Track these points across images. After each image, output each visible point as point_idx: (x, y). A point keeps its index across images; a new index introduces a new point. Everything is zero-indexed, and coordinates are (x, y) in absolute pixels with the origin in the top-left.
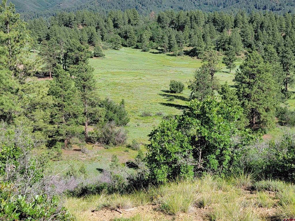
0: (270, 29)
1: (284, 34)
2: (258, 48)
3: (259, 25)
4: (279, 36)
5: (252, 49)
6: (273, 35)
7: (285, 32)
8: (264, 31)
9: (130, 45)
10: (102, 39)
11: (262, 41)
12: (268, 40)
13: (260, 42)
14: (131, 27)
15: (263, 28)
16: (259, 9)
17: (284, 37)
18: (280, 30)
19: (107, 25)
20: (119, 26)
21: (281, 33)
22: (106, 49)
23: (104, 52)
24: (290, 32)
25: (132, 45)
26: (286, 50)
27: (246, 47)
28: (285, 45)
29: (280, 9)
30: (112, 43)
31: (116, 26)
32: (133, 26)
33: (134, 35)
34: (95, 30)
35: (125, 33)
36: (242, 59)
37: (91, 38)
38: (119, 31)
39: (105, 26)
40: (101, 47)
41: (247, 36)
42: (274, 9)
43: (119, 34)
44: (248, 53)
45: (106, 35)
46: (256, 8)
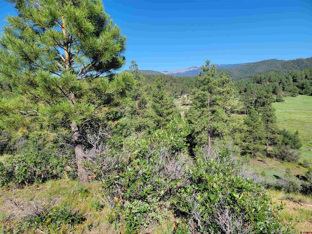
9: (306, 93)
10: (283, 90)
14: (308, 81)
19: (287, 80)
20: (298, 80)
22: (286, 96)
23: (284, 98)
25: (307, 93)
30: (290, 92)
31: (295, 81)
32: (309, 80)
33: (309, 86)
34: (278, 84)
35: (302, 85)
37: (274, 90)
38: (297, 84)
39: (286, 82)
40: (282, 95)
43: (297, 86)
45: (286, 87)
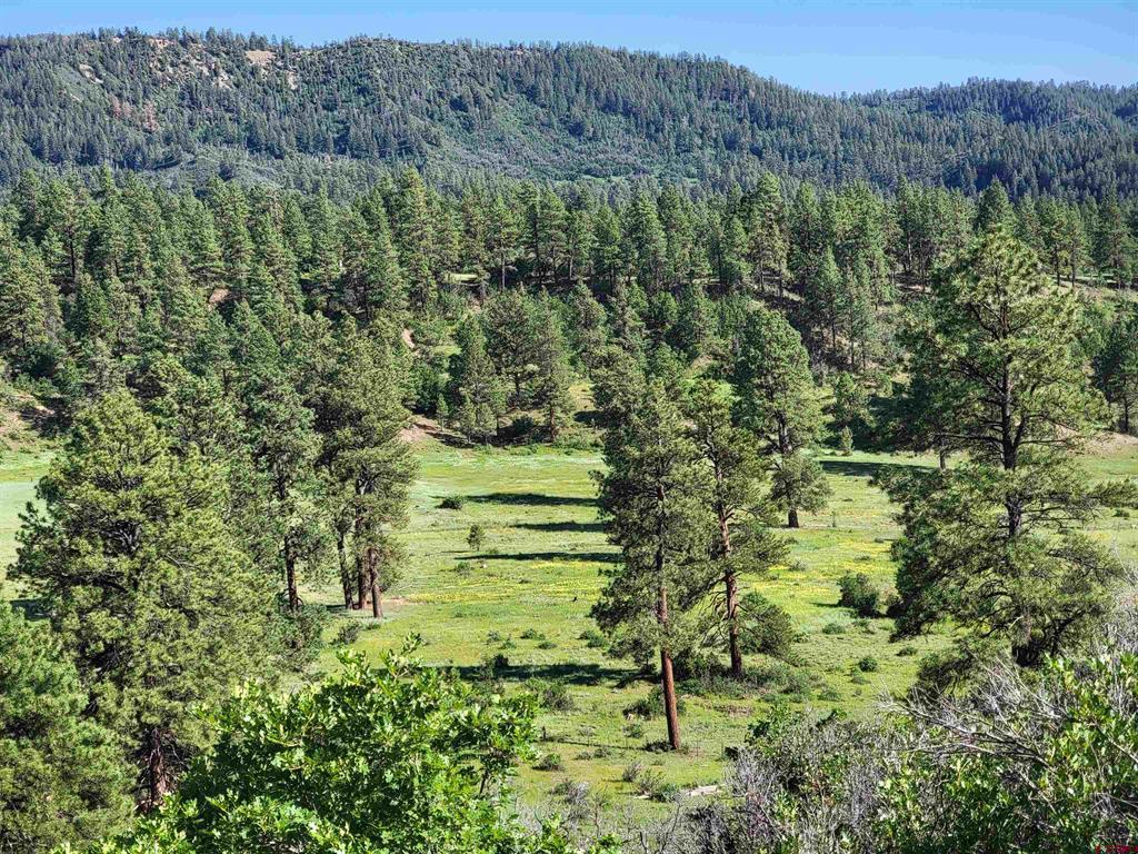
0: (140, 268)
1: (220, 295)
2: (92, 377)
3: (80, 250)
4: (199, 303)
5: (61, 384)
6: (163, 298)
7: (224, 284)
8: (115, 282)
11: (112, 336)
12: (142, 330)
13: (100, 343)
15: (101, 265)
16: (57, 159)
17: (226, 309)
18: (200, 276)
21: (201, 291)
24: (249, 280)
26: (259, 381)
27: (23, 377)
28: (235, 354)
29: (169, 162)
36: (11, 443)
41: (21, 311)
42: (139, 159)
44: (41, 408)
46: (38, 153)
